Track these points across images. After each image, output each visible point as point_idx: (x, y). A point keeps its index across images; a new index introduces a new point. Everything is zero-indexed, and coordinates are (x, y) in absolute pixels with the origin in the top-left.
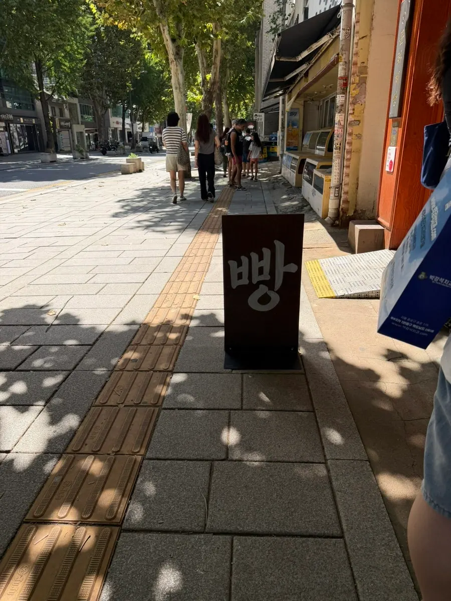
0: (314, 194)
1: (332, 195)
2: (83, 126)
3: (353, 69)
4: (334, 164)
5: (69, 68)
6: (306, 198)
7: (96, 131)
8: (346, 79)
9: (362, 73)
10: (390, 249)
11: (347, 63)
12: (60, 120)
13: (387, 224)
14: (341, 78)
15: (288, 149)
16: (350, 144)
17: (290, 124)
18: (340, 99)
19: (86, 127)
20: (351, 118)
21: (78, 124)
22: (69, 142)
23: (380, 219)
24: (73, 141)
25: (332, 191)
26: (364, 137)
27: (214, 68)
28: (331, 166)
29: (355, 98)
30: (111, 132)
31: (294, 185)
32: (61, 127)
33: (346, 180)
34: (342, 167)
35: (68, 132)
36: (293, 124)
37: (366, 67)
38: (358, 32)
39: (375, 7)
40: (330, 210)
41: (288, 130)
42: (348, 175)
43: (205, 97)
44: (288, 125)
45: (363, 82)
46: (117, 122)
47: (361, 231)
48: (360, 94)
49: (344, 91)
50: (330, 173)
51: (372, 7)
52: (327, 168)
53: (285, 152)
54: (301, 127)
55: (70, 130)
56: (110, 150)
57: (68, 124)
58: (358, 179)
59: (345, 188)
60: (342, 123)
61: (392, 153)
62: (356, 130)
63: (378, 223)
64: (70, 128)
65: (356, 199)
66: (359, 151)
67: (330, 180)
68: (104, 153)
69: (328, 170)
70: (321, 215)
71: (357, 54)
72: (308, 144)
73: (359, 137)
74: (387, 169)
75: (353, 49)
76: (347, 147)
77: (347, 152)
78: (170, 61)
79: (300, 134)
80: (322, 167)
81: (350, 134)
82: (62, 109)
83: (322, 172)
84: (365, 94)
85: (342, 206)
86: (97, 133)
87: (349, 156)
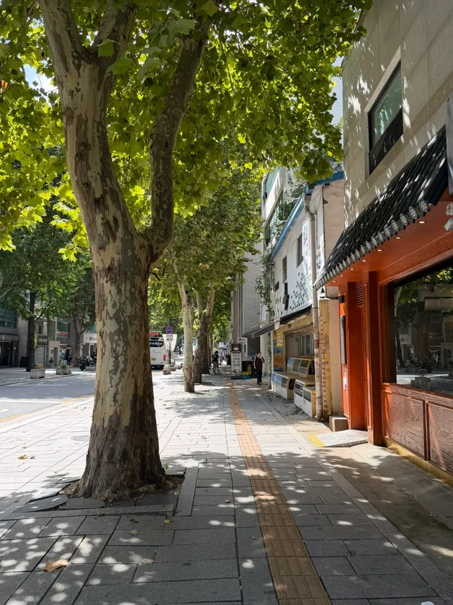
0: (305, 403)
1: (317, 403)
2: (59, 342)
3: (321, 337)
4: (316, 385)
5: (61, 294)
6: (298, 406)
7: (69, 346)
8: (318, 341)
9: (326, 339)
10: (352, 429)
11: (318, 333)
12: (39, 337)
13: (348, 416)
14: (316, 340)
15: (275, 370)
16: (324, 374)
17: (276, 351)
18: (316, 351)
19: (61, 343)
20: (323, 360)
21: (54, 340)
22: (43, 358)
23: (345, 414)
24: (47, 356)
25: (317, 400)
26: (331, 370)
27: (209, 305)
28: (314, 385)
29: (324, 350)
30: (82, 347)
31: (286, 397)
32: (39, 343)
33: (324, 394)
34: (321, 386)
35: (43, 348)
36: (278, 352)
37: (328, 336)
38: (322, 320)
39: (329, 309)
40: (317, 411)
41: (274, 356)
42: (325, 391)
43: (201, 327)
44: (274, 352)
45: (327, 343)
46: (90, 338)
47: (336, 420)
48: (326, 349)
49: (318, 347)
50: (315, 389)
51: (328, 310)
52: (312, 386)
53: (273, 372)
54: (284, 354)
55: (46, 346)
56: (88, 365)
57: (45, 340)
58: (331, 394)
59: (324, 399)
60: (319, 363)
61: (345, 381)
62: (327, 367)
63: (344, 417)
64: (45, 345)
65: (332, 405)
66: (329, 378)
67: (315, 394)
68: (82, 369)
69: (313, 388)
70: (311, 415)
71: (322, 330)
72: (292, 367)
73: (329, 370)
74: (344, 388)
75: (320, 328)
76: (323, 375)
77: (323, 379)
78: (182, 306)
79: (284, 358)
80: (308, 386)
81: (324, 369)
82: (41, 327)
83: (309, 389)
84: (329, 348)
85: (324, 409)
86: (69, 348)
87: (324, 381)
